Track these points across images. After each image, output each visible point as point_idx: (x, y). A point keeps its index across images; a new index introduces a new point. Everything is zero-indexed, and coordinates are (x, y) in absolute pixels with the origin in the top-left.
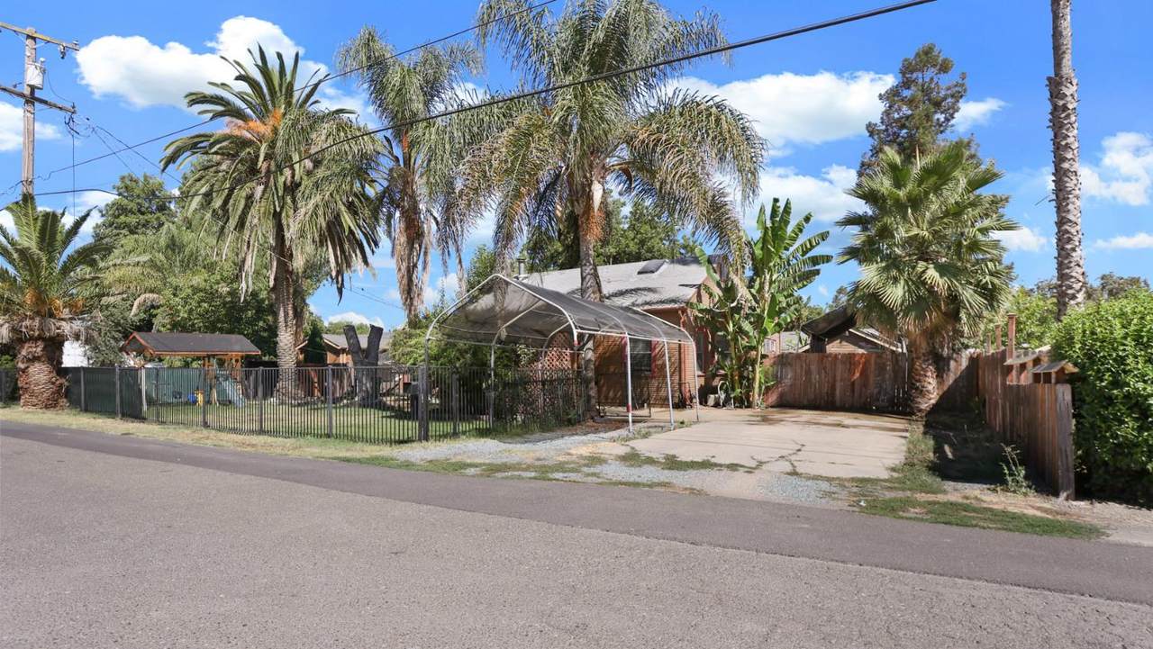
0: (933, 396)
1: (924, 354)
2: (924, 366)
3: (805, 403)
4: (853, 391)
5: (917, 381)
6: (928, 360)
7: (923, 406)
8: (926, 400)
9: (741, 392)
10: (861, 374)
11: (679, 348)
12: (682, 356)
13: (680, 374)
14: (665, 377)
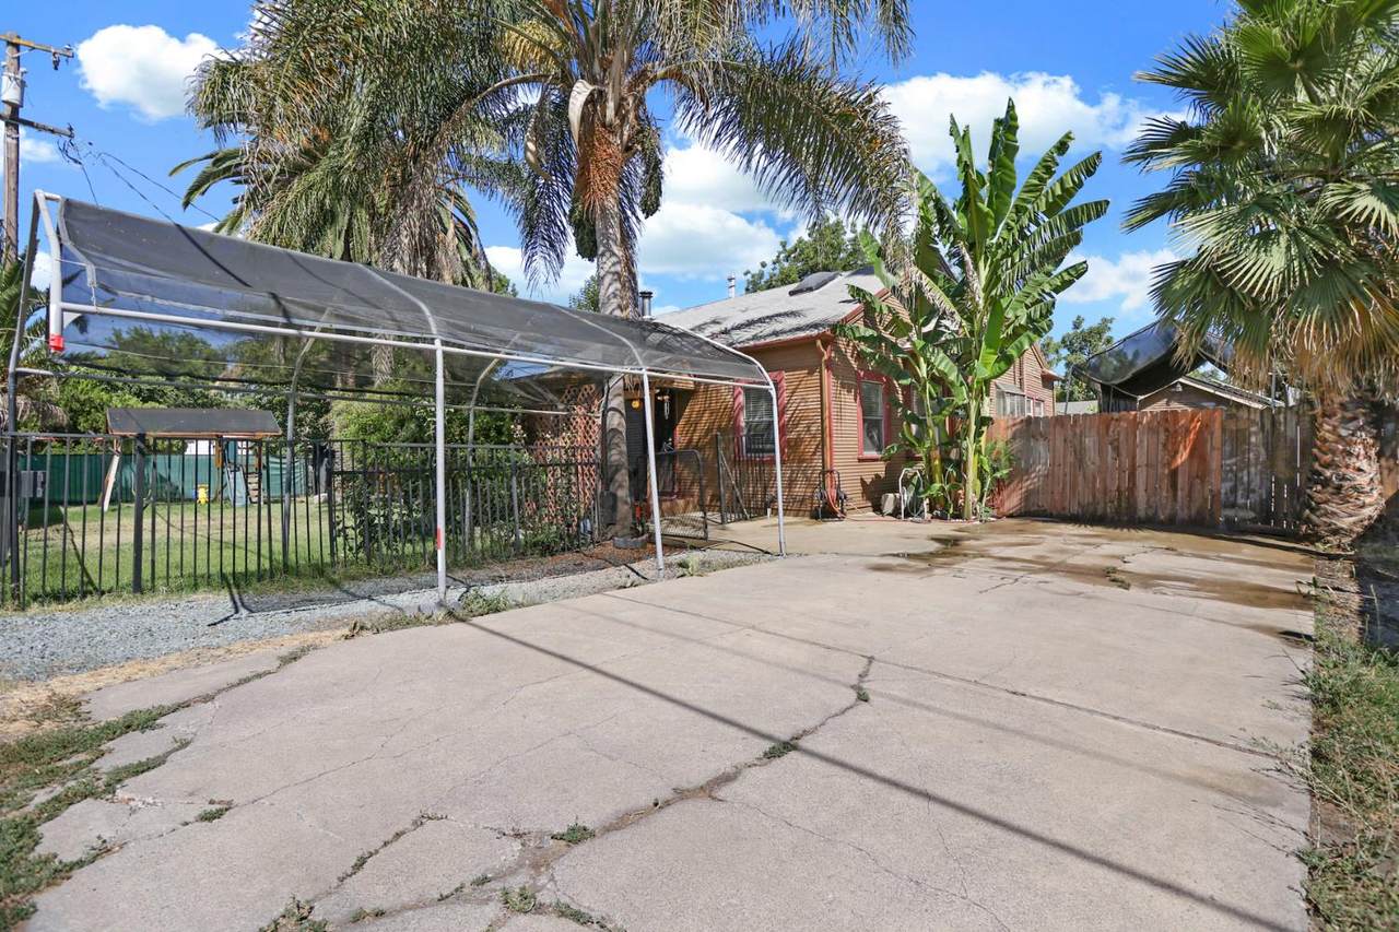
0: (1368, 500)
1: (1343, 406)
2: (1344, 433)
3: (1075, 509)
4: (1174, 485)
5: (1327, 466)
6: (1355, 419)
7: (1344, 523)
8: (1349, 508)
9: (943, 489)
10: (1191, 455)
11: (822, 408)
12: (827, 423)
13: (823, 455)
14: (801, 461)
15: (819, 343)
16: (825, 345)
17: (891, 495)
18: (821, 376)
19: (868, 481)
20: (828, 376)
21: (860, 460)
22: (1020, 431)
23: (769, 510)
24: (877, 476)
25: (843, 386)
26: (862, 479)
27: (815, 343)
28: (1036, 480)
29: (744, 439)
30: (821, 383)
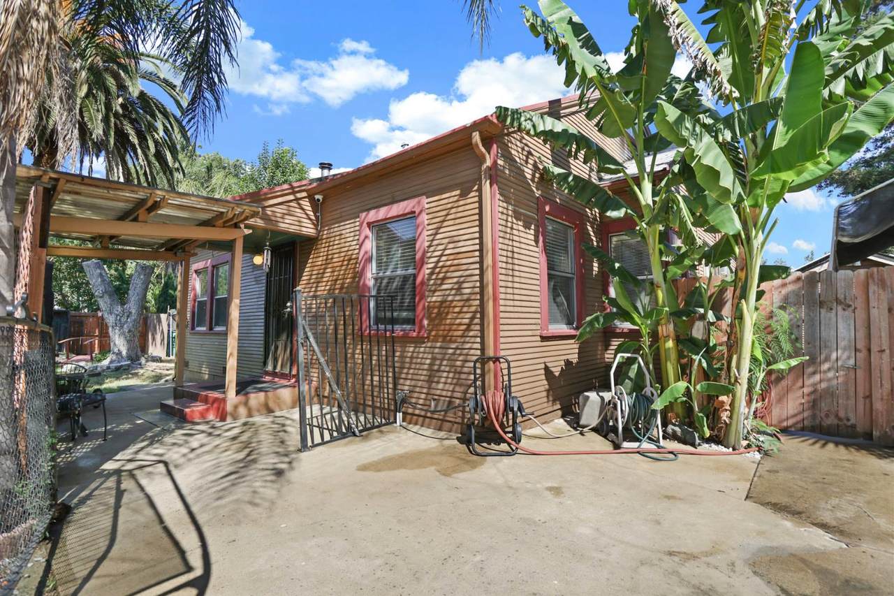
11: (481, 250)
12: (489, 276)
13: (482, 331)
14: (447, 339)
15: (476, 137)
16: (488, 142)
17: (593, 396)
18: (480, 197)
19: (557, 371)
20: (492, 197)
21: (544, 339)
22: (796, 294)
23: (399, 416)
24: (568, 363)
25: (517, 216)
26: (547, 369)
27: (470, 137)
28: (831, 375)
29: (372, 304)
30: (480, 208)
